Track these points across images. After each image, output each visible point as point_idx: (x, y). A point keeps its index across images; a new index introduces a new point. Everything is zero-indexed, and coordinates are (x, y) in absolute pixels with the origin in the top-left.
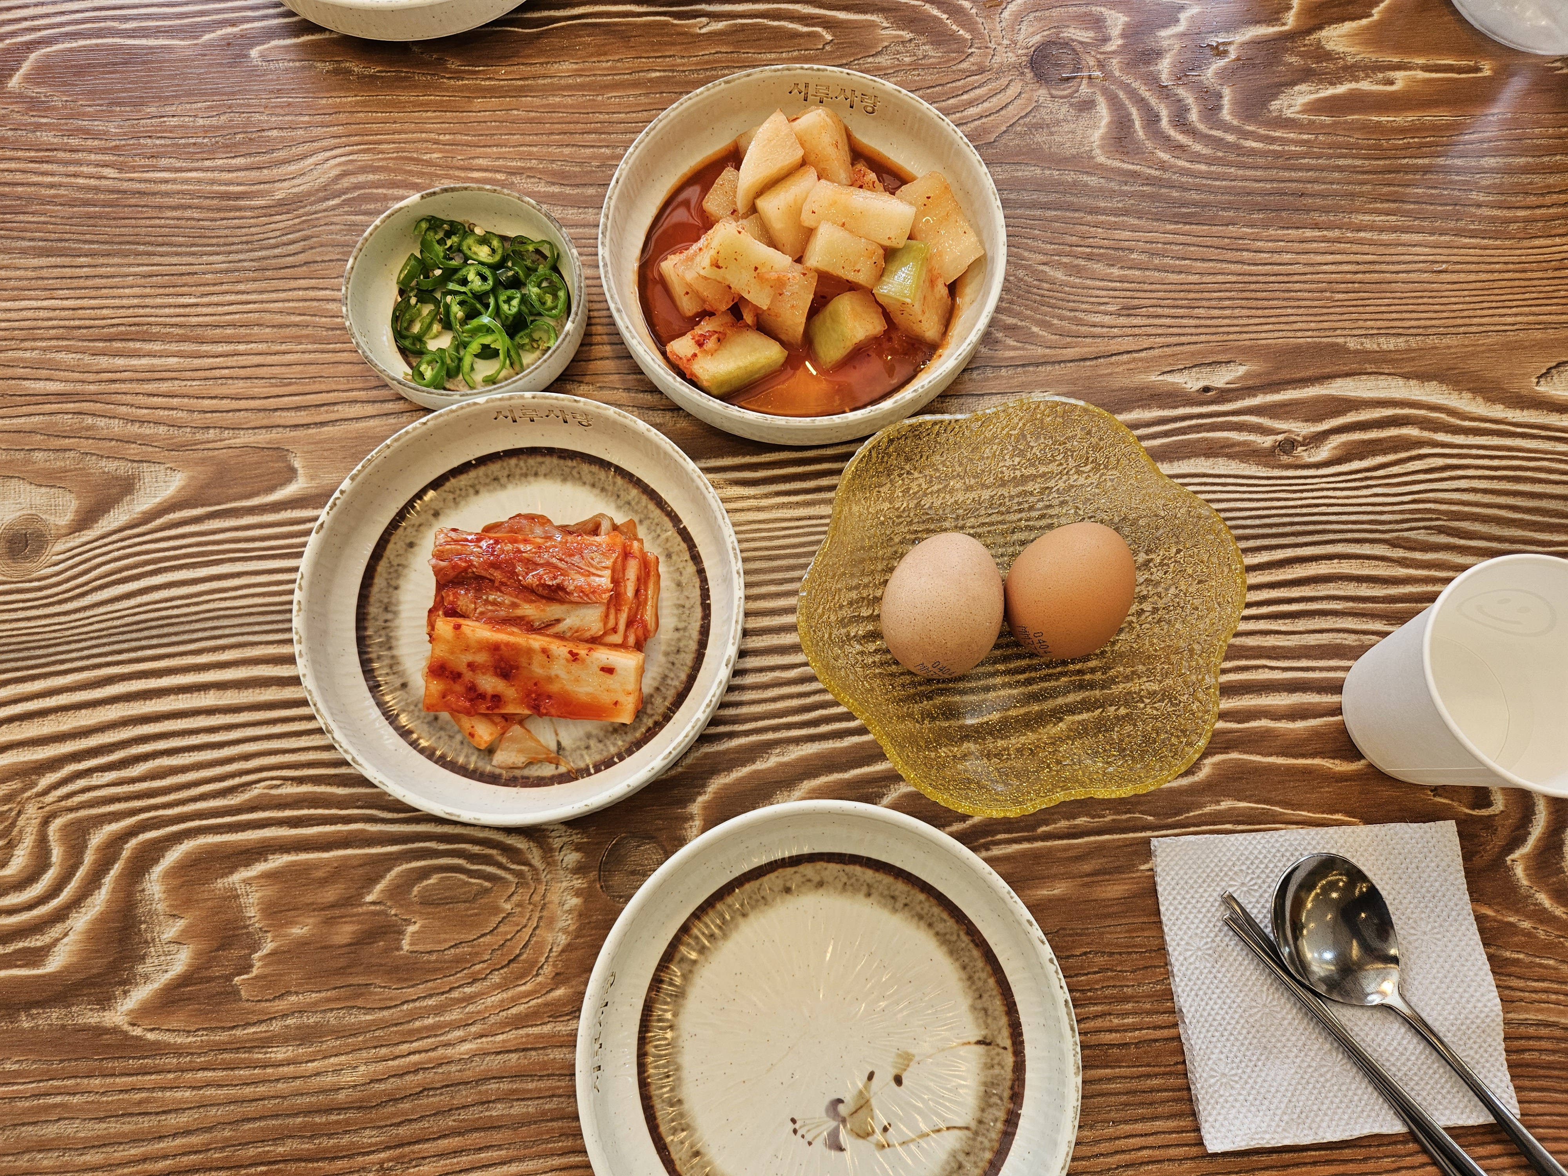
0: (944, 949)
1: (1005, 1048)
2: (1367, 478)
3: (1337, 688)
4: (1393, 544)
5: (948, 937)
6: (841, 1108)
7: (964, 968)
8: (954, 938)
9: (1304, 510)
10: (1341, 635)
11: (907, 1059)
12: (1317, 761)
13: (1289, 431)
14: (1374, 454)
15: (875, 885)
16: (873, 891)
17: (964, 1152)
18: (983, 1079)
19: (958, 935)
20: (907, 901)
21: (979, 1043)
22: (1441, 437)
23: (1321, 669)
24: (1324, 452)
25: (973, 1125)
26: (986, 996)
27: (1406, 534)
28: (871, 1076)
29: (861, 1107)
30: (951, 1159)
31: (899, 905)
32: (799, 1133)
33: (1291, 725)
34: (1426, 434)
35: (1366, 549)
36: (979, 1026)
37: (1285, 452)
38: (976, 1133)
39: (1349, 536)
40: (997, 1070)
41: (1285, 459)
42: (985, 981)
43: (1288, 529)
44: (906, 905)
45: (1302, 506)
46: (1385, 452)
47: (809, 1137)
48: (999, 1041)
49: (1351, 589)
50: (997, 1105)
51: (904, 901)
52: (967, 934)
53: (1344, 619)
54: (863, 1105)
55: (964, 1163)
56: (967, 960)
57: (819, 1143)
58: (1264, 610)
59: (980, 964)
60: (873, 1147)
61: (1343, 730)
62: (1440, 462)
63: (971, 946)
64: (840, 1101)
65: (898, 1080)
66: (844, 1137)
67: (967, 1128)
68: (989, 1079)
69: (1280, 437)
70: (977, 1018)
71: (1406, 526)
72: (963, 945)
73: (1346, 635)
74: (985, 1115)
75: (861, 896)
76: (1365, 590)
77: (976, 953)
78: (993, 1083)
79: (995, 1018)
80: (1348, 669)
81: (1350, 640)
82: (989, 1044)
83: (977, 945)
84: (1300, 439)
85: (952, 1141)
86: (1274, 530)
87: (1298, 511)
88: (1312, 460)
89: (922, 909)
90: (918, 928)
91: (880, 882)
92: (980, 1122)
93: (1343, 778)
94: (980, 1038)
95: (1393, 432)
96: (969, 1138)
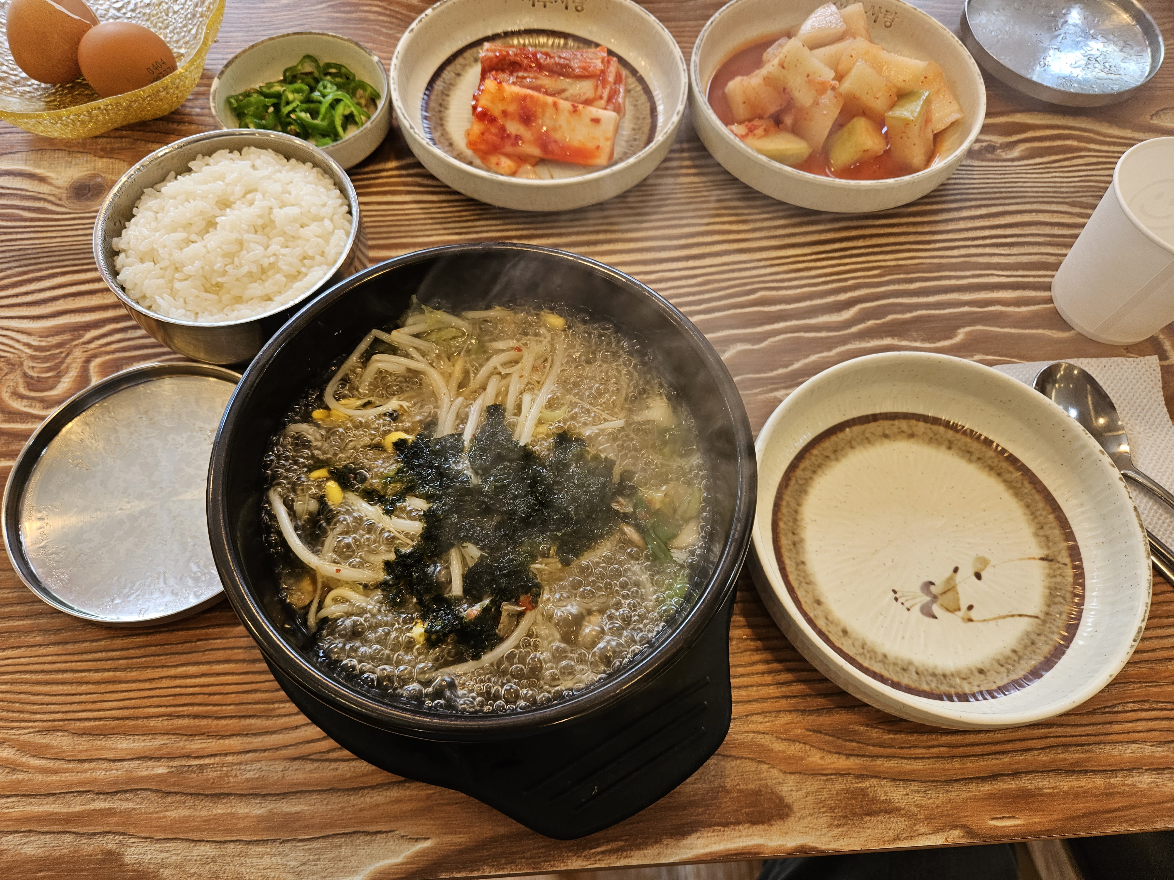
0: (1011, 492)
1: (1065, 564)
2: (1047, 168)
3: (1048, 287)
4: (1072, 204)
5: (1014, 484)
6: (932, 588)
7: (1028, 506)
8: (1019, 485)
9: (1008, 185)
10: (1045, 257)
11: (984, 562)
12: (1040, 331)
13: (990, 141)
14: (1050, 154)
15: (955, 442)
16: (953, 446)
17: (1035, 633)
18: (1048, 584)
19: (1022, 484)
20: (980, 456)
21: (1042, 559)
22: (1092, 146)
23: (1034, 276)
24: (1016, 153)
25: (1042, 616)
26: (1046, 527)
27: (1079, 199)
28: (956, 570)
29: (949, 590)
30: (1025, 637)
31: (974, 458)
32: (900, 600)
33: (1017, 309)
34: (1082, 145)
35: (1054, 207)
36: (1041, 547)
37: (989, 152)
38: (1044, 622)
39: (1041, 199)
40: (1059, 579)
41: (989, 156)
42: (1046, 517)
43: (997, 195)
44: (979, 459)
45: (1005, 183)
46: (1056, 154)
47: (908, 605)
48: (1060, 559)
49: (1047, 230)
50: (1061, 603)
51: (978, 456)
52: (1030, 483)
53: (1046, 247)
54: (950, 588)
55: (1036, 641)
56: (1030, 501)
57: (916, 610)
58: (988, 241)
59: (1041, 505)
60: (960, 620)
61: (1055, 313)
62: (1095, 160)
63: (1034, 491)
64: (932, 583)
65: (978, 576)
66: (936, 609)
67: (1037, 617)
68: (1053, 585)
69: (985, 144)
70: (1040, 542)
71: (1078, 194)
72: (1027, 490)
73: (1048, 257)
74: (1052, 609)
75: (943, 449)
76: (1056, 231)
77: (1037, 497)
78: (1056, 588)
79: (1055, 543)
80: (1053, 276)
81: (1052, 259)
82: (1051, 561)
83: (1038, 491)
84: (998, 145)
85: (1023, 625)
86: (988, 196)
87: (1003, 185)
88: (1008, 157)
89: (993, 462)
90: (990, 475)
91: (959, 440)
92: (1047, 614)
93: (1059, 341)
94: (1043, 556)
95: (1060, 143)
96: (1039, 625)
